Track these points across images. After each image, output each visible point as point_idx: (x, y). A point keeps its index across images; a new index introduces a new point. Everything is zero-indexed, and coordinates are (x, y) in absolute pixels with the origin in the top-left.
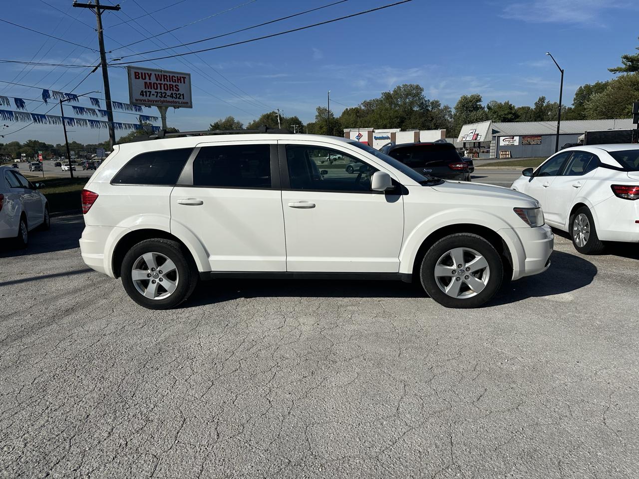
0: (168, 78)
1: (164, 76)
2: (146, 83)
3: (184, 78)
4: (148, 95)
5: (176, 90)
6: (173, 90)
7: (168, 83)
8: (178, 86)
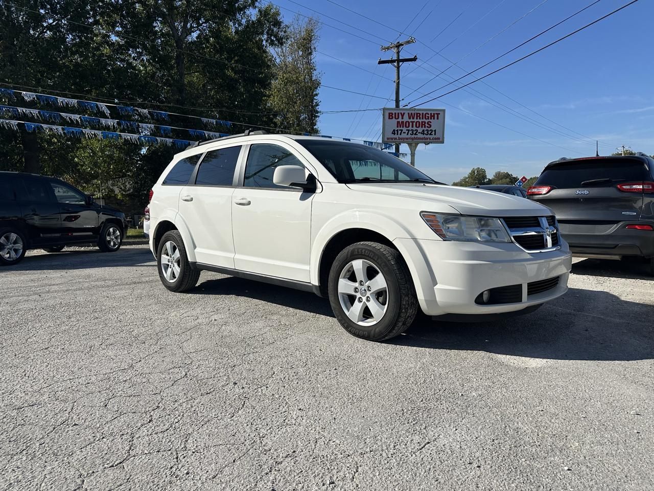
0: (421, 116)
1: (417, 114)
2: (398, 122)
3: (438, 114)
4: (399, 133)
5: (428, 127)
6: (425, 127)
7: (421, 121)
8: (430, 122)
